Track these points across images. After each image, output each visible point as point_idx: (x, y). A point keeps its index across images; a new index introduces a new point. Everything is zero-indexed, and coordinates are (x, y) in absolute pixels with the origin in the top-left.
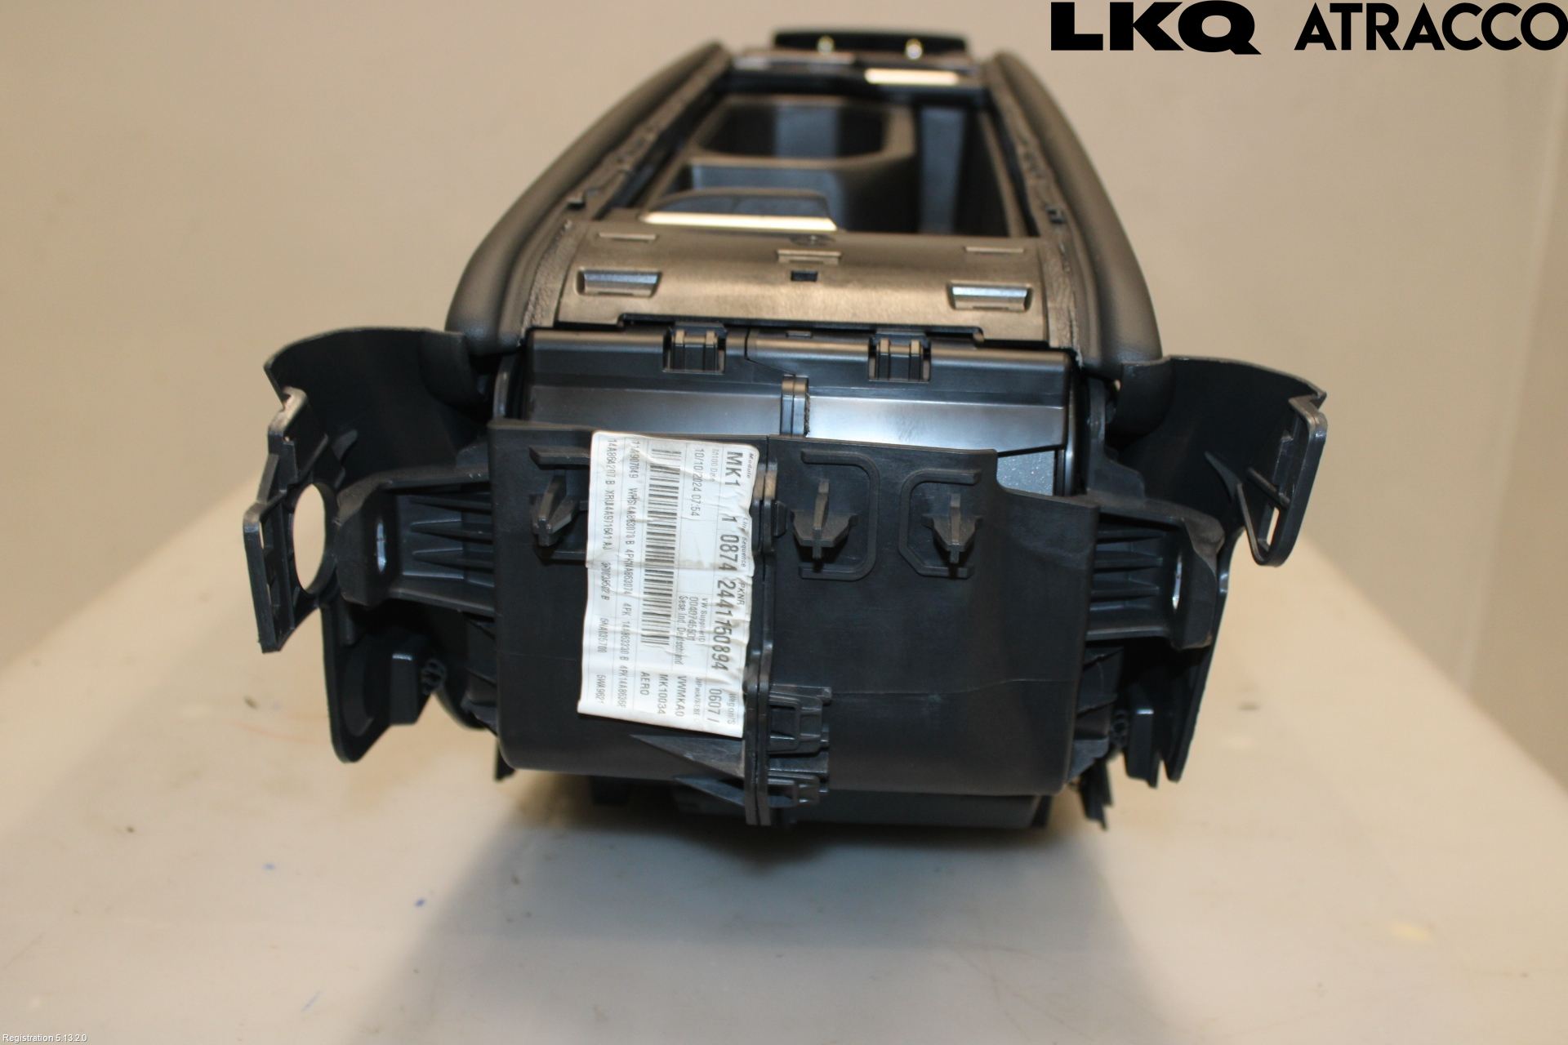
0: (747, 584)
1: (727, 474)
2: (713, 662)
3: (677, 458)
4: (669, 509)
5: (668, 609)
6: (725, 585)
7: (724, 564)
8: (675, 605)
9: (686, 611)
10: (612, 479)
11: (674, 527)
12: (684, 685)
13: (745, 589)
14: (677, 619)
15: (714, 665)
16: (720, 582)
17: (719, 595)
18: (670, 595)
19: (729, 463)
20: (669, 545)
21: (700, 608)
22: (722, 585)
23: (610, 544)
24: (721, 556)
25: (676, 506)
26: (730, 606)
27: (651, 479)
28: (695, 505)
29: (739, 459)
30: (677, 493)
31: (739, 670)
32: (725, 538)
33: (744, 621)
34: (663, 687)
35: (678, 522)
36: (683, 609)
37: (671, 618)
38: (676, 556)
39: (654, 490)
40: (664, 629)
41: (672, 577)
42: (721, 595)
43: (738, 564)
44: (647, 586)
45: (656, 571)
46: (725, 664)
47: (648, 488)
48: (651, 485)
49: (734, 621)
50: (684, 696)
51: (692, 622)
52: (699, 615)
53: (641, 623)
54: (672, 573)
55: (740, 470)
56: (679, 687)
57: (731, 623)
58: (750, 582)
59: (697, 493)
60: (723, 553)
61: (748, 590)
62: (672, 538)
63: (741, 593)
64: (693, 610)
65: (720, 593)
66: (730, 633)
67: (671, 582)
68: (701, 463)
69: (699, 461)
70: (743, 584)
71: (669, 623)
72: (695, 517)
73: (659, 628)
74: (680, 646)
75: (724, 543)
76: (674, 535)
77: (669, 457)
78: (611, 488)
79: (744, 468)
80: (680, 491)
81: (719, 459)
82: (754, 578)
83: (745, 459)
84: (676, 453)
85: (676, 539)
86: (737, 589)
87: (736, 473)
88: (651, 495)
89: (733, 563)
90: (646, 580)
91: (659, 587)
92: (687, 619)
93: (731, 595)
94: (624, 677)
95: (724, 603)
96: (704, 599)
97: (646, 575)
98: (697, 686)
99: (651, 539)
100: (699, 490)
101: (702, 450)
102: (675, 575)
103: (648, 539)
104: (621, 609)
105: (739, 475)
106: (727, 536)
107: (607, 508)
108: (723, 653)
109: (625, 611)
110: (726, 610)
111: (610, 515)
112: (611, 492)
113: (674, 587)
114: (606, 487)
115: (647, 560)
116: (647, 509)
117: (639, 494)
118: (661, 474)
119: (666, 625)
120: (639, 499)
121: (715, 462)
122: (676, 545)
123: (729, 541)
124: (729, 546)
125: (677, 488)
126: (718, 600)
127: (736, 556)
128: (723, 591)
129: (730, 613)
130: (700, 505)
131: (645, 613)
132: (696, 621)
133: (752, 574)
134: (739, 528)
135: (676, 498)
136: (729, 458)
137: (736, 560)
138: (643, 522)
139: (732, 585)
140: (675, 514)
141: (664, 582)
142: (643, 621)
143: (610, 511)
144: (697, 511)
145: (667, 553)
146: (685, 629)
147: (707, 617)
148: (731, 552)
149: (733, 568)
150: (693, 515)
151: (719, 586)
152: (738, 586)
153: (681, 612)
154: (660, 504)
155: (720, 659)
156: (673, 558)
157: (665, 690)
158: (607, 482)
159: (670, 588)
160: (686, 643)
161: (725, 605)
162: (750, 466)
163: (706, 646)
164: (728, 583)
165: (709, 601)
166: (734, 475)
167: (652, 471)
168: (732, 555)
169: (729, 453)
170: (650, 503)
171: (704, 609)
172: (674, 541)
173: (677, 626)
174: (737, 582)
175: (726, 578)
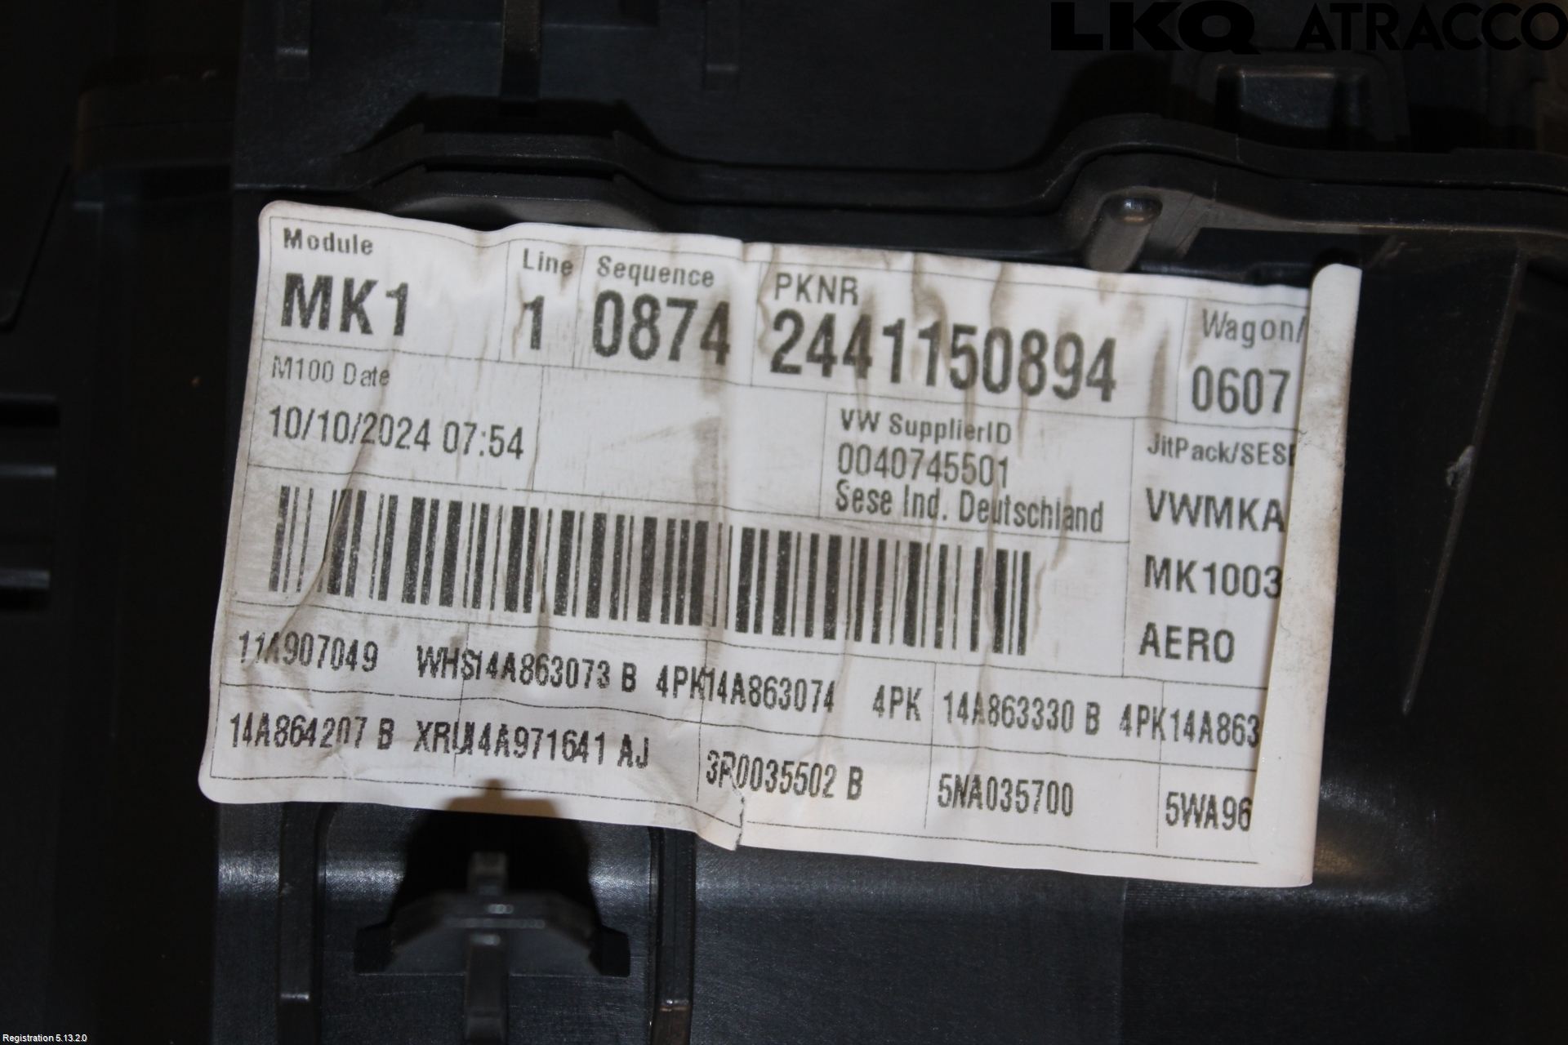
0: (773, 263)
1: (366, 328)
2: (1089, 396)
3: (303, 503)
4: (499, 537)
5: (890, 553)
6: (787, 346)
7: (705, 344)
8: (875, 528)
9: (895, 487)
10: (373, 727)
11: (568, 516)
12: (1185, 500)
13: (794, 272)
14: (927, 521)
15: (1097, 392)
16: (777, 366)
17: (827, 372)
18: (835, 542)
19: (324, 324)
20: (638, 537)
21: (880, 439)
22: (790, 359)
23: (627, 741)
24: (675, 355)
25: (485, 508)
26: (863, 329)
27: (383, 596)
28: (480, 442)
29: (309, 286)
30: (435, 505)
31: (1103, 293)
32: (607, 341)
33: (916, 273)
34: (1199, 578)
35: (552, 504)
36: (887, 497)
37: (924, 541)
38: (679, 513)
39: (427, 583)
40: (968, 566)
41: (765, 534)
42: (826, 362)
43: (705, 299)
44: (800, 625)
45: (744, 591)
46: (1091, 351)
47: (416, 608)
48: (409, 597)
49: (917, 314)
50: (1228, 502)
51: (938, 468)
52: (908, 442)
53: (946, 652)
54: (748, 534)
55: (349, 284)
56: (1193, 520)
57: (927, 323)
58: (761, 251)
59: (436, 435)
60: (665, 348)
61: (797, 258)
62: (611, 527)
63: (813, 288)
64: (886, 462)
65: (817, 368)
66: (971, 331)
67: (784, 538)
68: (325, 417)
69: (317, 424)
70: (780, 280)
71: (944, 549)
72: (527, 444)
73: (967, 586)
74: (1031, 514)
75: (625, 344)
76: (600, 519)
77: (300, 531)
78: (406, 729)
79: (341, 267)
80: (428, 494)
81: (308, 355)
82: (749, 235)
83: (311, 265)
84: (284, 503)
85: (612, 510)
86: (801, 307)
87: (362, 297)
88: (446, 599)
89: (701, 316)
90: (778, 629)
91: (803, 581)
92: (925, 485)
93: (827, 327)
94: (1167, 723)
95: (856, 352)
96: (846, 425)
97: (758, 628)
98: (1186, 455)
99: (614, 601)
100: (426, 424)
101: (276, 412)
102: (757, 523)
103: (613, 614)
104: (897, 724)
105: (369, 285)
106: (598, 333)
107: (485, 747)
108: (1048, 359)
109: (901, 709)
110: (881, 347)
111: (511, 736)
112: (424, 734)
113: (807, 529)
114: (401, 750)
115: (696, 620)
116: (500, 613)
117: (439, 639)
118: (365, 558)
119: (951, 561)
120: (456, 641)
121: (321, 371)
122: (640, 512)
123: (618, 327)
124: (637, 328)
125: (418, 504)
126: (844, 373)
127: (673, 303)
128: (811, 357)
129: (895, 331)
130: (484, 426)
131: (909, 638)
132: (929, 455)
133: (732, 246)
134: (563, 285)
135: (455, 508)
136: (305, 323)
137: (690, 305)
138: (543, 627)
139: (789, 326)
140: (518, 512)
141: (783, 562)
142: (938, 644)
143: (494, 736)
144: (507, 435)
145: (670, 544)
146: (964, 493)
147: (915, 414)
148: (659, 323)
149: (721, 314)
150: (519, 452)
151: (795, 370)
152: (788, 300)
153: (897, 504)
154: (480, 564)
155: (1075, 371)
156: (685, 524)
157: (1211, 569)
158: (381, 746)
159: (806, 544)
160: (1020, 486)
161: (864, 348)
162: (331, 243)
163: (1021, 420)
164: (778, 339)
165: (850, 404)
166: (368, 305)
167: (350, 591)
168: (668, 322)
169: (287, 321)
170: (476, 603)
171: (884, 424)
172: (620, 519)
173: (954, 517)
174: (775, 308)
175: (761, 343)
